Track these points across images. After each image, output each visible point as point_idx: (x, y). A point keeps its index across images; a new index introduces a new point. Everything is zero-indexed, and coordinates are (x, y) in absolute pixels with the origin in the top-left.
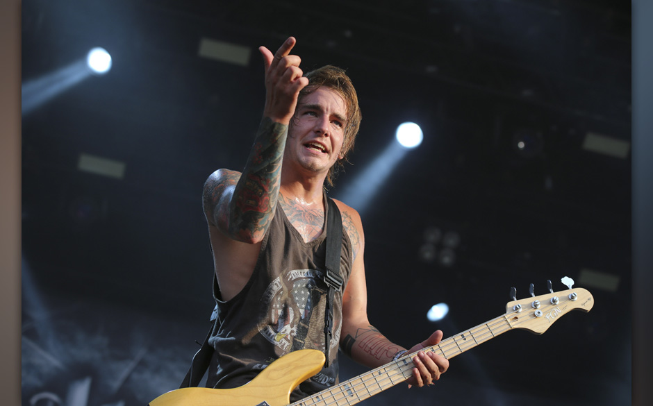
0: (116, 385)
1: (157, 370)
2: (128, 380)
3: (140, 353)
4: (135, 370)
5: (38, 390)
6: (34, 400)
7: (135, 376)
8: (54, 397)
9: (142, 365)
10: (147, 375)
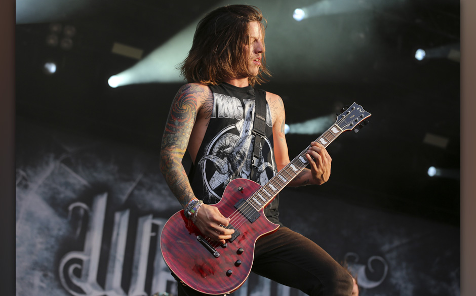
0: (124, 198)
1: (150, 189)
2: (131, 195)
3: (139, 177)
4: (136, 188)
5: (74, 201)
6: (71, 207)
7: (136, 192)
8: (84, 206)
9: (140, 185)
10: (144, 192)
